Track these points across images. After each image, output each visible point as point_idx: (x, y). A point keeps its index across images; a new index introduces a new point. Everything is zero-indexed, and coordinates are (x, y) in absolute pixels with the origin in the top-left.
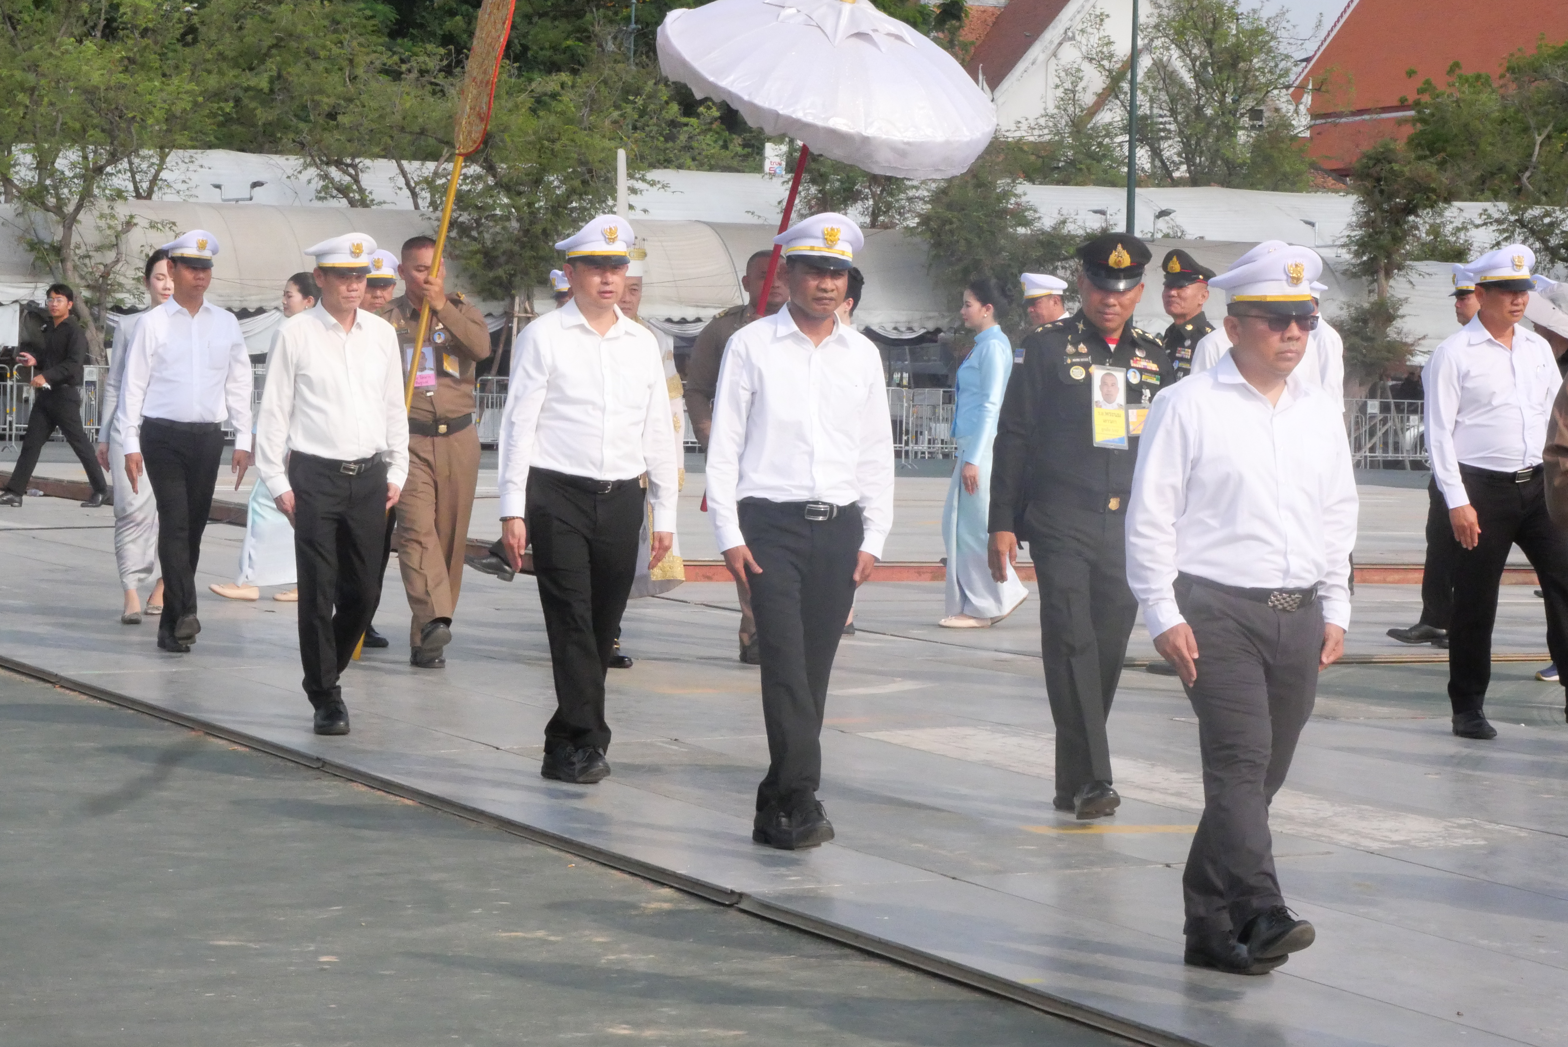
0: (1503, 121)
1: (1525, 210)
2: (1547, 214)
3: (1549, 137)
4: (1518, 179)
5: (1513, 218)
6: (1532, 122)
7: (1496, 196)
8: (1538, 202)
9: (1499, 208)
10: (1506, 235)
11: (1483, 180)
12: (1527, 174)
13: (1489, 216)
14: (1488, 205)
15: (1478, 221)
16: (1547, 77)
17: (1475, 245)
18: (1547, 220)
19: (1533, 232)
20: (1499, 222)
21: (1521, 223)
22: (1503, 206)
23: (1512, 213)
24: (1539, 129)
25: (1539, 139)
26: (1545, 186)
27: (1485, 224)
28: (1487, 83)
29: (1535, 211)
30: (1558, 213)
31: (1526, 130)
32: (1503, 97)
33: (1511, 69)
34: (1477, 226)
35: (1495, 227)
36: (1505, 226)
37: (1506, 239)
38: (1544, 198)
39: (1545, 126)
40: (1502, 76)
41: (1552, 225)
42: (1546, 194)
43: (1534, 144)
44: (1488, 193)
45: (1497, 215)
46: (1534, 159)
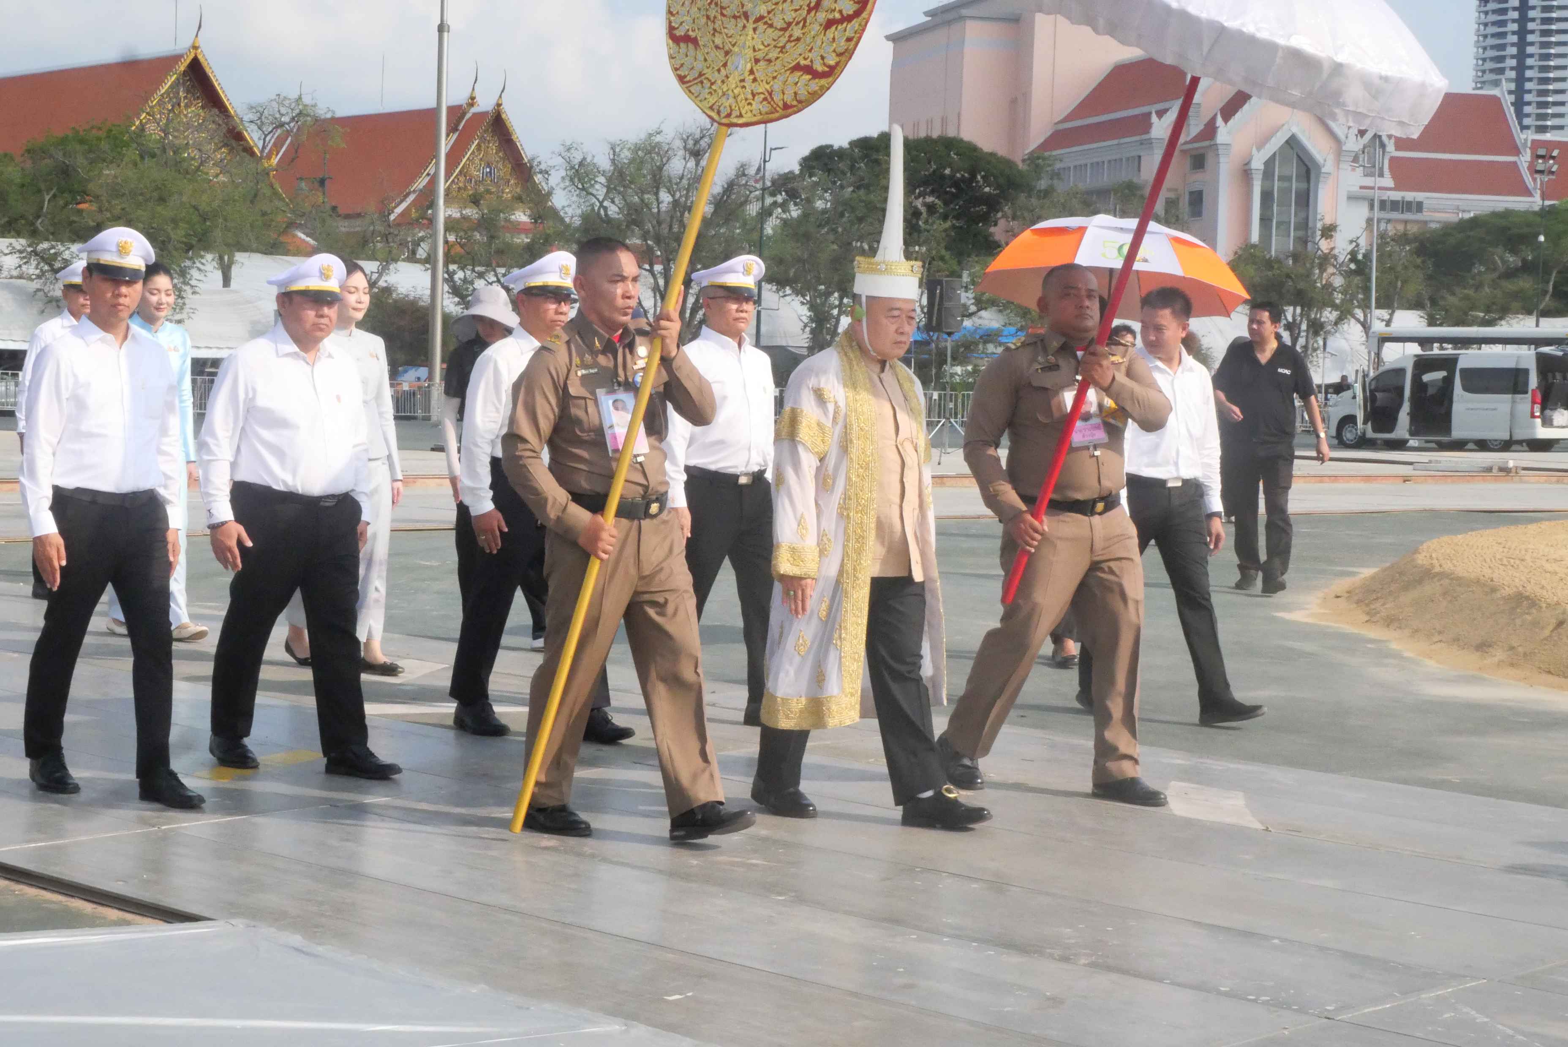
0: (23, 186)
1: (37, 244)
2: (53, 247)
3: (54, 196)
4: (32, 224)
5: (29, 249)
6: (43, 187)
7: (18, 234)
8: (47, 240)
9: (20, 243)
10: (25, 260)
11: (9, 223)
12: (40, 221)
13: (14, 248)
14: (13, 240)
15: (6, 251)
16: (51, 156)
17: (5, 267)
18: (52, 251)
19: (43, 258)
20: (20, 252)
21: (35, 253)
22: (23, 241)
23: (29, 246)
24: (49, 190)
25: (47, 198)
26: (51, 229)
27: (11, 253)
28: (12, 159)
29: (45, 245)
30: (60, 246)
31: (39, 191)
32: (22, 169)
33: (29, 151)
34: (6, 255)
35: (18, 255)
36: (24, 255)
37: (25, 263)
38: (51, 237)
39: (52, 189)
40: (23, 155)
41: (55, 254)
42: (53, 234)
43: (44, 201)
44: (13, 233)
45: (18, 247)
46: (45, 210)
